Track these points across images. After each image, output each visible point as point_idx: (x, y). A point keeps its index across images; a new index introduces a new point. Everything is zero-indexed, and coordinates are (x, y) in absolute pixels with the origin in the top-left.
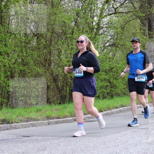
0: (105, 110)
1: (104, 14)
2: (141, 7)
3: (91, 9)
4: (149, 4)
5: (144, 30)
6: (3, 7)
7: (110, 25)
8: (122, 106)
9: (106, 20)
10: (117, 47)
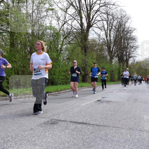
0: (63, 90)
1: (64, 44)
2: (81, 41)
3: (57, 41)
4: (85, 40)
5: (83, 52)
6: (14, 39)
7: (67, 49)
9: (64, 47)
10: (70, 60)
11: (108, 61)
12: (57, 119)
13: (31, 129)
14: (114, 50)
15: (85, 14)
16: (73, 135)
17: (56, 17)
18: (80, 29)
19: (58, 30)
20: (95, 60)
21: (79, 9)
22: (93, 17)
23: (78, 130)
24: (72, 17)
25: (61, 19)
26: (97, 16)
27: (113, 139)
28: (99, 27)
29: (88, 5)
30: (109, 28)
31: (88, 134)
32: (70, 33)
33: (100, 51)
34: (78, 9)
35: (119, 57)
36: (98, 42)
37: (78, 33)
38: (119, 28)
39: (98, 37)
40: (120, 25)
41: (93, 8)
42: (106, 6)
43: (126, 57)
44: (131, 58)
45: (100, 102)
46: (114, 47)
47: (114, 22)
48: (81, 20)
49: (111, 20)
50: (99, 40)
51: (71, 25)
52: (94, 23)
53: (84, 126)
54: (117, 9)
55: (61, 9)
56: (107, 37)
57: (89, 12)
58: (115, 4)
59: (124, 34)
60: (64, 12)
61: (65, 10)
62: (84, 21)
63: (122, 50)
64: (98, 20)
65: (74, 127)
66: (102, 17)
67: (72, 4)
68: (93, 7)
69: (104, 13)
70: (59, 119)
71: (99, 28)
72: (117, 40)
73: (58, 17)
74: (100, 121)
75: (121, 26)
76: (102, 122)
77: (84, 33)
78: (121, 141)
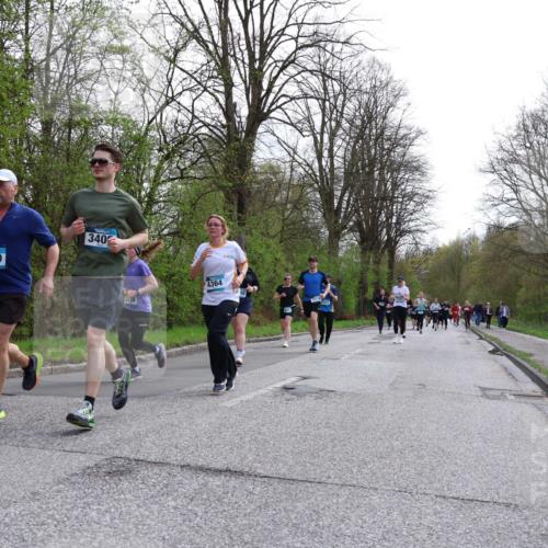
1: (163, 178)
2: (227, 170)
3: (139, 167)
4: (240, 166)
5: (231, 211)
7: (172, 198)
8: (188, 343)
9: (164, 188)
10: (183, 237)
11: (323, 243)
12: (132, 457)
13: (34, 494)
14: (344, 205)
15: (242, 72)
16: (192, 516)
17: (134, 79)
18: (223, 126)
19: (143, 125)
20: (277, 240)
21: (221, 51)
22: (271, 84)
23: (211, 499)
24: (194, 83)
25: (154, 85)
26: (287, 82)
27: (340, 529)
28: (294, 121)
29: (254, 39)
30: (328, 124)
31: (249, 511)
32: (186, 138)
33: (295, 207)
34: (217, 53)
35: (361, 231)
36: (288, 174)
37: (216, 141)
38: (363, 127)
39: (288, 159)
40: (369, 116)
41: (272, 51)
42: (320, 47)
43: (388, 233)
44: (406, 237)
45: (293, 394)
46: (347, 194)
47: (349, 104)
48: (228, 95)
49: (336, 98)
50: (292, 166)
51: (190, 109)
52: (274, 107)
53: (233, 482)
54: (360, 58)
55: (155, 50)
56: (320, 157)
57: (257, 65)
58: (353, 41)
59: (383, 149)
60: (165, 61)
61: (171, 54)
62: (240, 96)
63: (374, 208)
64: (290, 94)
65: (195, 485)
66: (303, 87)
67: (195, 35)
68: (274, 48)
69: (311, 72)
70: (141, 458)
71: (292, 124)
72: (358, 171)
73: (144, 80)
74: (291, 462)
75: (370, 119)
76: (298, 468)
77: (238, 140)
78: (370, 536)
